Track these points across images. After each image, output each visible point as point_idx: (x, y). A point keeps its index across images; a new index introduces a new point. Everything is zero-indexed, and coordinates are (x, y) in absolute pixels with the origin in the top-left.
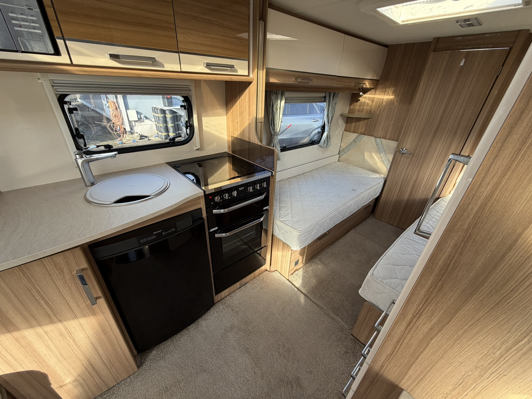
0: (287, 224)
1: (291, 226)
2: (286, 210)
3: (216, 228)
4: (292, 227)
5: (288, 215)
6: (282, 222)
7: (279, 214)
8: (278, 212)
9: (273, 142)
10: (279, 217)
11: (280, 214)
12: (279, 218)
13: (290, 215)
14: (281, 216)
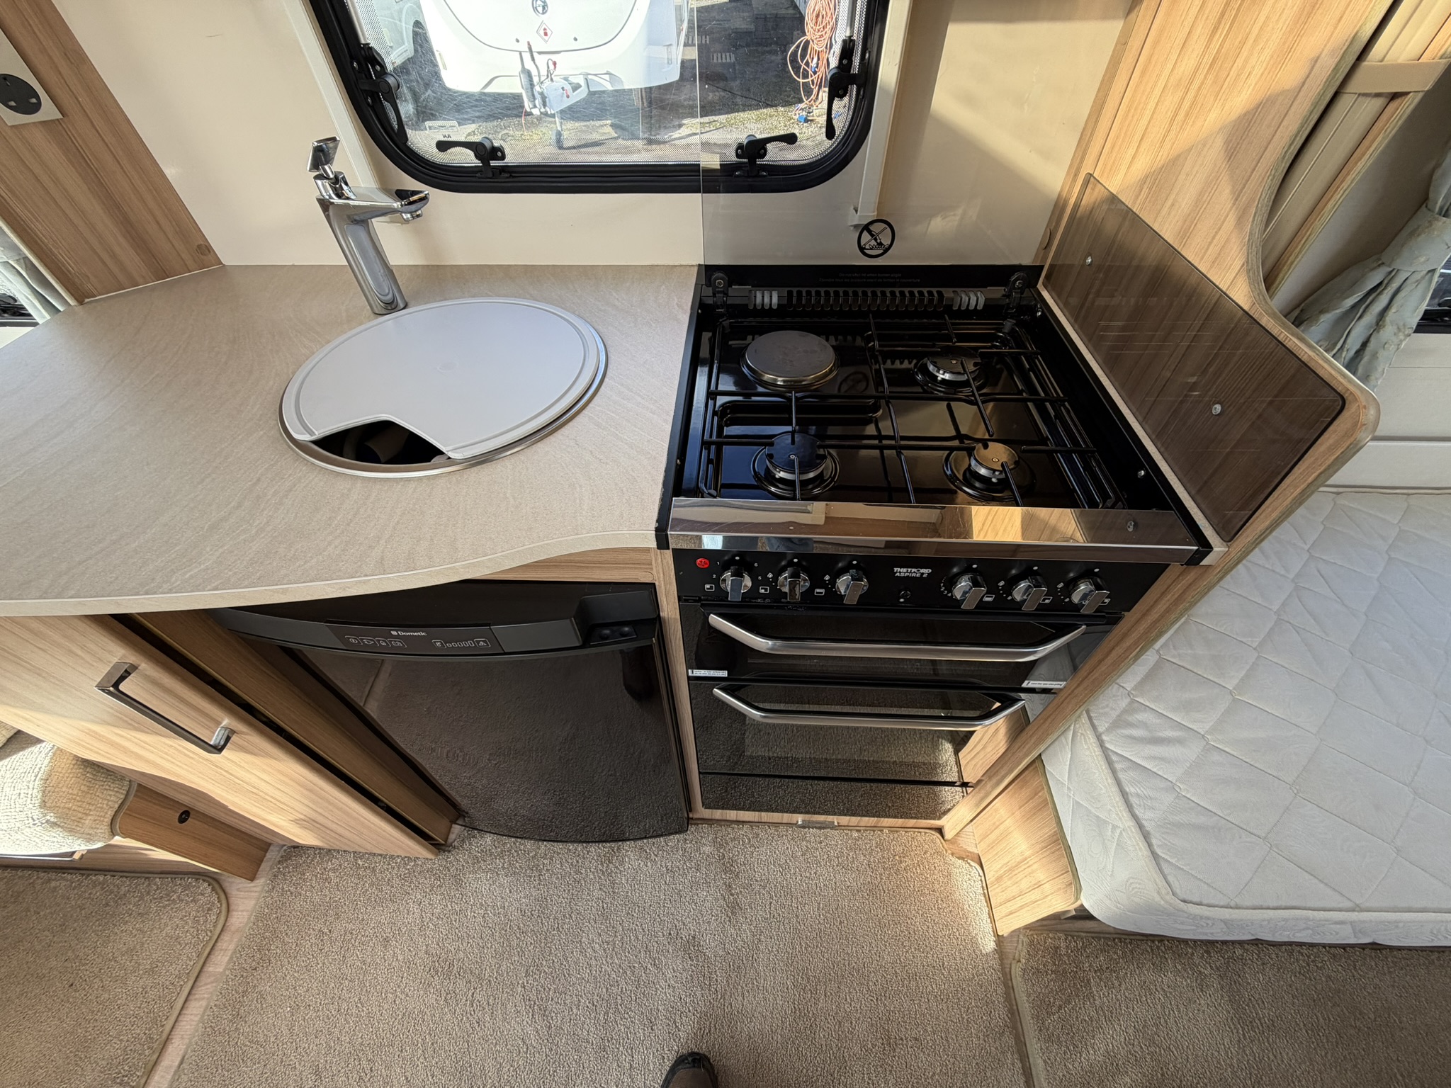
0: (1134, 800)
1: (1148, 826)
2: (1187, 706)
3: (723, 674)
4: (1146, 836)
5: (1179, 741)
6: (1110, 763)
7: (1124, 703)
8: (1129, 686)
9: (1396, 265)
10: (1117, 724)
11: (1133, 707)
12: (1108, 730)
13: (1190, 752)
14: (1131, 725)
